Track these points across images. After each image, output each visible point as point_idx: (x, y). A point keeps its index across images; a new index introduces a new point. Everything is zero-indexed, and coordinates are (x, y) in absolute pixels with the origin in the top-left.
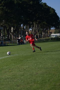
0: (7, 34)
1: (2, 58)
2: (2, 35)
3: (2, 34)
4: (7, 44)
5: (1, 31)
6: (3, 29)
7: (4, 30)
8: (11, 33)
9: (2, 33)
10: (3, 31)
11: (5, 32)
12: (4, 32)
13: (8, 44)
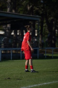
0: (48, 32)
1: (35, 85)
2: (36, 35)
3: (38, 32)
4: (47, 55)
5: (36, 25)
6: (40, 20)
7: (42, 23)
8: (56, 31)
9: (38, 30)
10: (38, 25)
11: (44, 28)
12: (42, 27)
13: (50, 55)
